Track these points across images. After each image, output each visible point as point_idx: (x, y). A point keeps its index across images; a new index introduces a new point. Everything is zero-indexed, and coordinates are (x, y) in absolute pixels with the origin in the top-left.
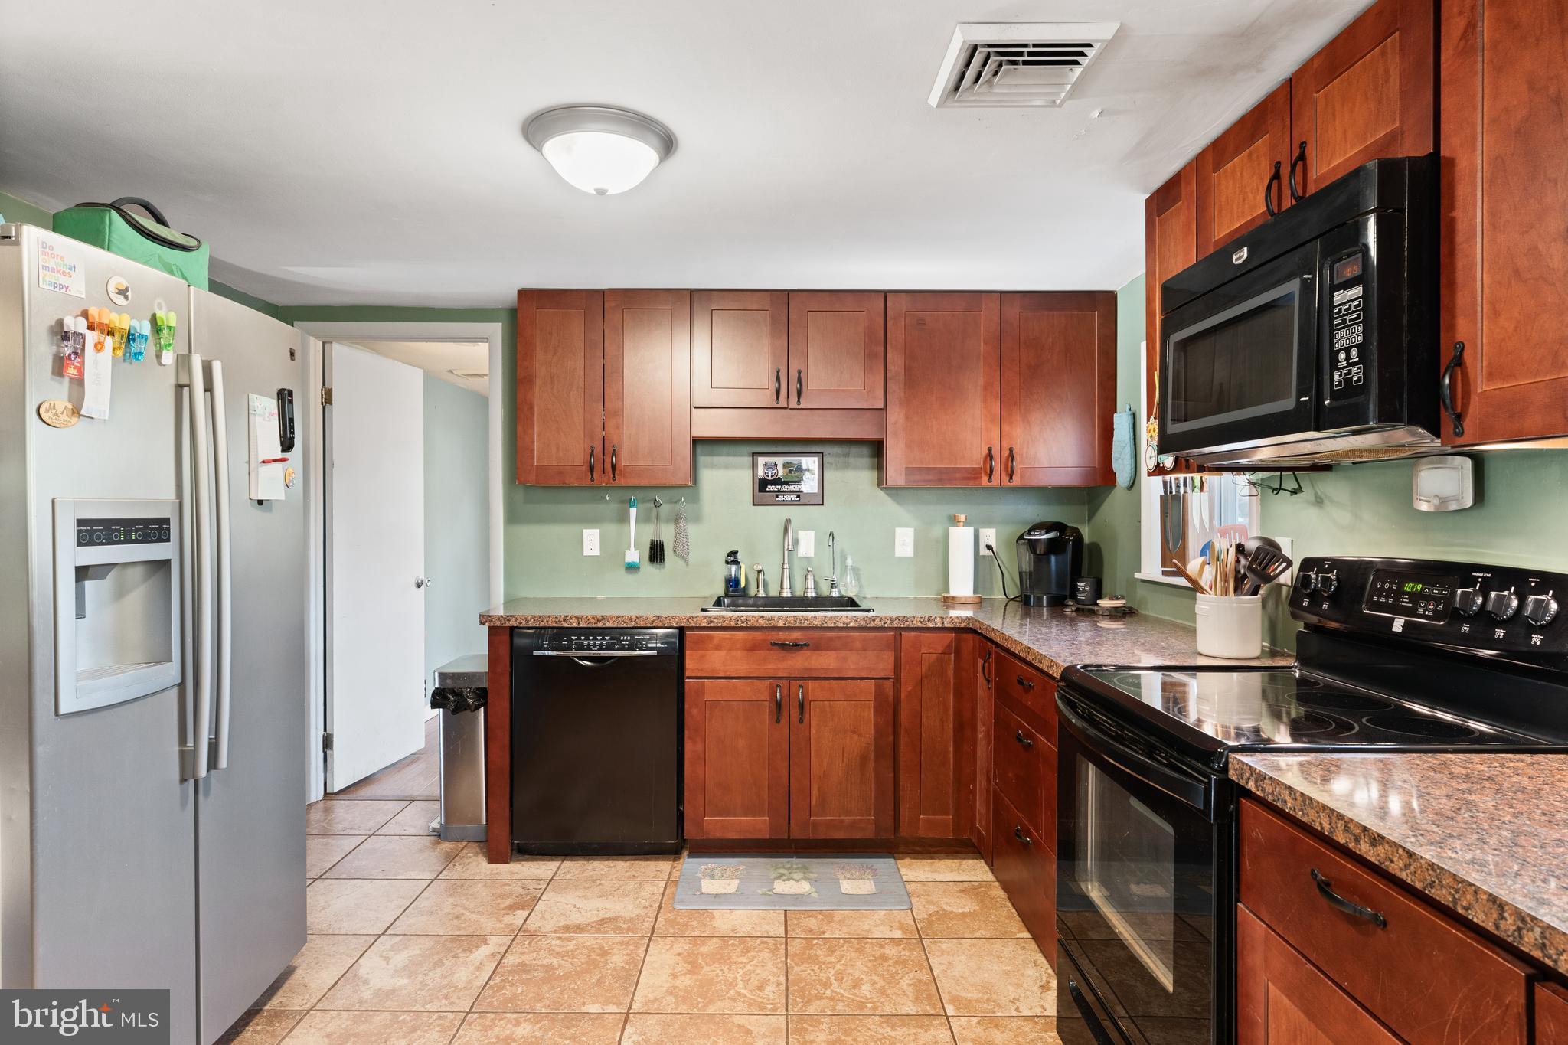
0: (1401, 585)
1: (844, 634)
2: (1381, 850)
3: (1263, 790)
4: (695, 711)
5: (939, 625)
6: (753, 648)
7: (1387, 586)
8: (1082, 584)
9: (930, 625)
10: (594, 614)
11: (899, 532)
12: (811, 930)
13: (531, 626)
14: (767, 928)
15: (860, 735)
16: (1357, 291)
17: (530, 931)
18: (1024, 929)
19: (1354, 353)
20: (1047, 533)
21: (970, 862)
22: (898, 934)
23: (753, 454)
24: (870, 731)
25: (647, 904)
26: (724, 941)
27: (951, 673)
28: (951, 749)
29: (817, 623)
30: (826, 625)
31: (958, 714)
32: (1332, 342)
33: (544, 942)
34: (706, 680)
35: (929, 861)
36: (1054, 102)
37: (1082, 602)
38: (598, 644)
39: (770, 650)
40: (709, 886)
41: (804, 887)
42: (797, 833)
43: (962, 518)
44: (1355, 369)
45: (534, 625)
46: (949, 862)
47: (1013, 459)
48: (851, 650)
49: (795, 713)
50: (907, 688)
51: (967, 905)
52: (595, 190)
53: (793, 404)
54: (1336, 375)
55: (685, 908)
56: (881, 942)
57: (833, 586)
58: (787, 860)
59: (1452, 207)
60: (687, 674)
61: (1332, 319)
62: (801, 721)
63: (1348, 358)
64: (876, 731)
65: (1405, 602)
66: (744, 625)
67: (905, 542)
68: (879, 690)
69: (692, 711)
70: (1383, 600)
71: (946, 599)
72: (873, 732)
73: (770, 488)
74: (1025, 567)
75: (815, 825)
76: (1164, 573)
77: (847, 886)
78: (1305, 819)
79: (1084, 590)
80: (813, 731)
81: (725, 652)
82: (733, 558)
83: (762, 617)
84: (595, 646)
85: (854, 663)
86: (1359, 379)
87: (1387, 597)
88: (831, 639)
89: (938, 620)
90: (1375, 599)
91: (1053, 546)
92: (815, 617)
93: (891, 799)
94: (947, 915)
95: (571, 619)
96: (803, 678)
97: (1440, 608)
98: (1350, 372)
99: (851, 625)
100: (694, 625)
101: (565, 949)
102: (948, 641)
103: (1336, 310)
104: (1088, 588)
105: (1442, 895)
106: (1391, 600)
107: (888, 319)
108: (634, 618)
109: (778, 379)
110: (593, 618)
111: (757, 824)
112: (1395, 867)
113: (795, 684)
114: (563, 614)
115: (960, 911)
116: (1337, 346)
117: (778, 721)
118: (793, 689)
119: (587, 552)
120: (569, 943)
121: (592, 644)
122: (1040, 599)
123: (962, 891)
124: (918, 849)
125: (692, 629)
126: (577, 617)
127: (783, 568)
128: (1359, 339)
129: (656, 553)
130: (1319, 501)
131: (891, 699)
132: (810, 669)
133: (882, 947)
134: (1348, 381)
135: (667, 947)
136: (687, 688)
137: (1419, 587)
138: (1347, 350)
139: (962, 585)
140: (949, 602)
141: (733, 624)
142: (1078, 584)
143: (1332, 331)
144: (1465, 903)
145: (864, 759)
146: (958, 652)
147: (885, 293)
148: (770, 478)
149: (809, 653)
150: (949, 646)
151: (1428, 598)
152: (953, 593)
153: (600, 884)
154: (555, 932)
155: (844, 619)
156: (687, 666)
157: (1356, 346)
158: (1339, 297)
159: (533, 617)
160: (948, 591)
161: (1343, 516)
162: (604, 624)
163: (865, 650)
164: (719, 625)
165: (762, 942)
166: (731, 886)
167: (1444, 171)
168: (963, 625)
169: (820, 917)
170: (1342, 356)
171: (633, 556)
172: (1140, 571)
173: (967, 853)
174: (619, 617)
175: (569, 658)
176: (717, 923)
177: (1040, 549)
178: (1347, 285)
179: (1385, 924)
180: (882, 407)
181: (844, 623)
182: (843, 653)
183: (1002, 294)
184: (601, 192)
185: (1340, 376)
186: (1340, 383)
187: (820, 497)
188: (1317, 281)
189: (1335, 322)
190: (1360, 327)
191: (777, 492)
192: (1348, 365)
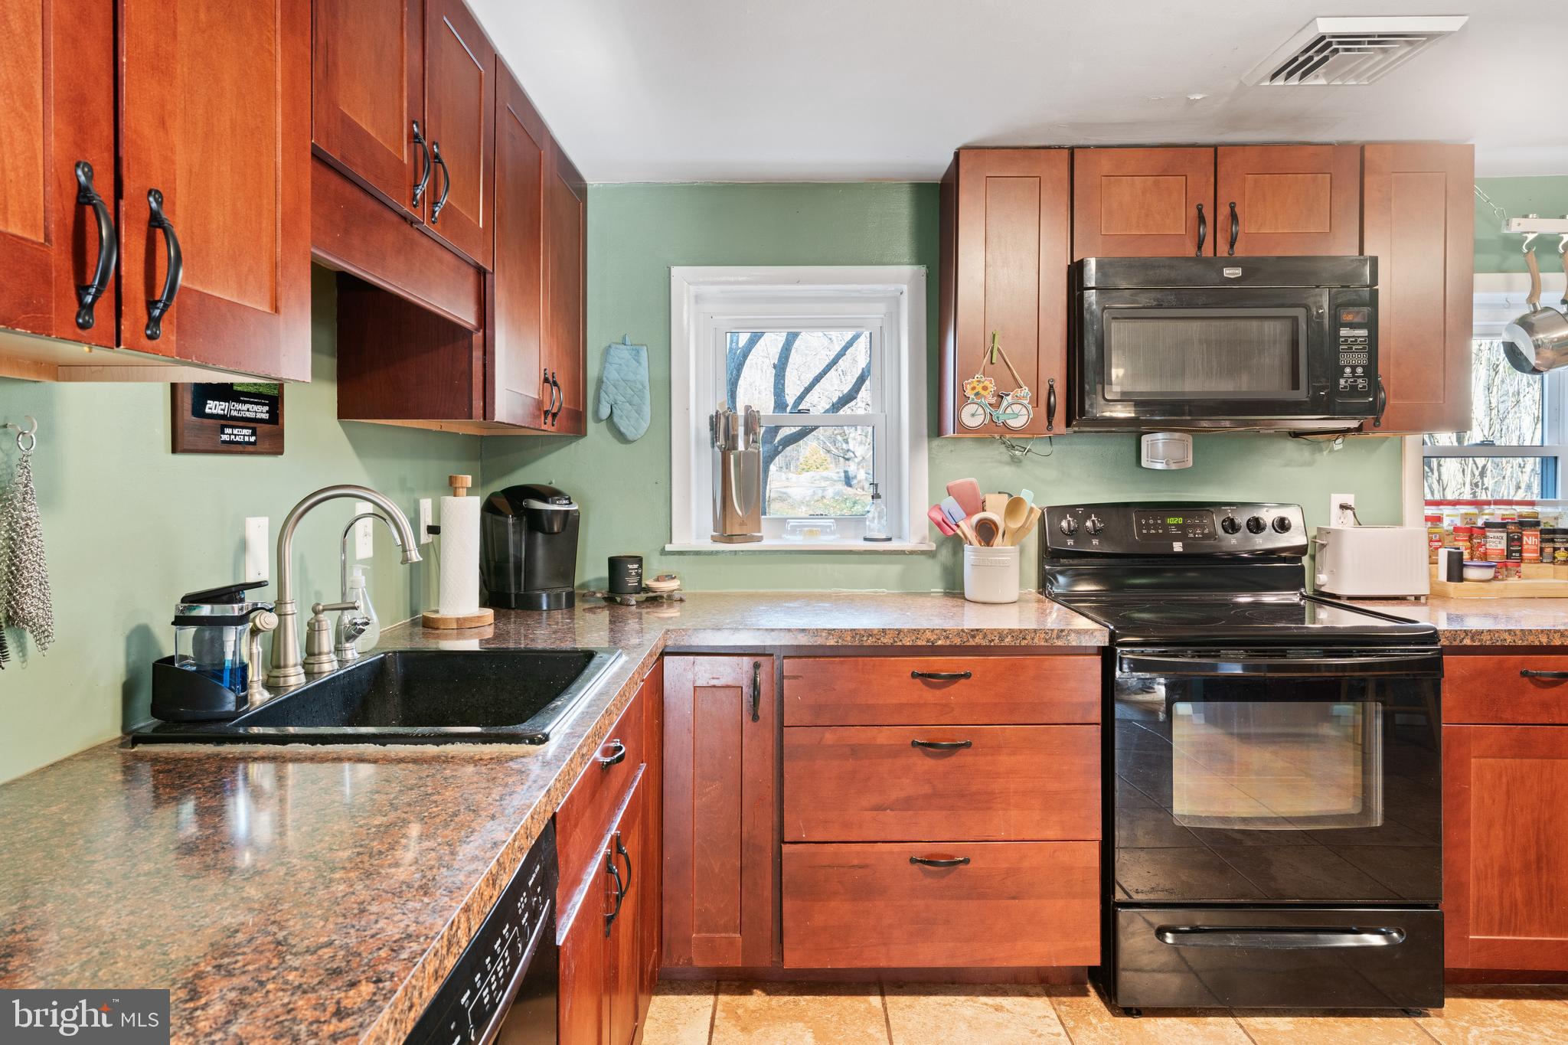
0: (1163, 520)
7: (1151, 521)
16: (1363, 332)
19: (1359, 370)
32: (1338, 359)
44: (1360, 380)
54: (1342, 381)
61: (1338, 345)
63: (1353, 371)
65: (1174, 530)
73: (211, 408)
76: (715, 540)
86: (1364, 387)
98: (1355, 381)
103: (1341, 340)
106: (1160, 531)
116: (1342, 363)
128: (1365, 362)
134: (1354, 387)
137: (1180, 520)
138: (1354, 368)
143: (1338, 352)
157: (1362, 366)
158: (1345, 332)
170: (1348, 370)
178: (1352, 326)
185: (1346, 382)
186: (1345, 387)
187: (280, 435)
188: (1327, 315)
189: (1341, 347)
190: (1366, 355)
191: (223, 417)
192: (1354, 376)
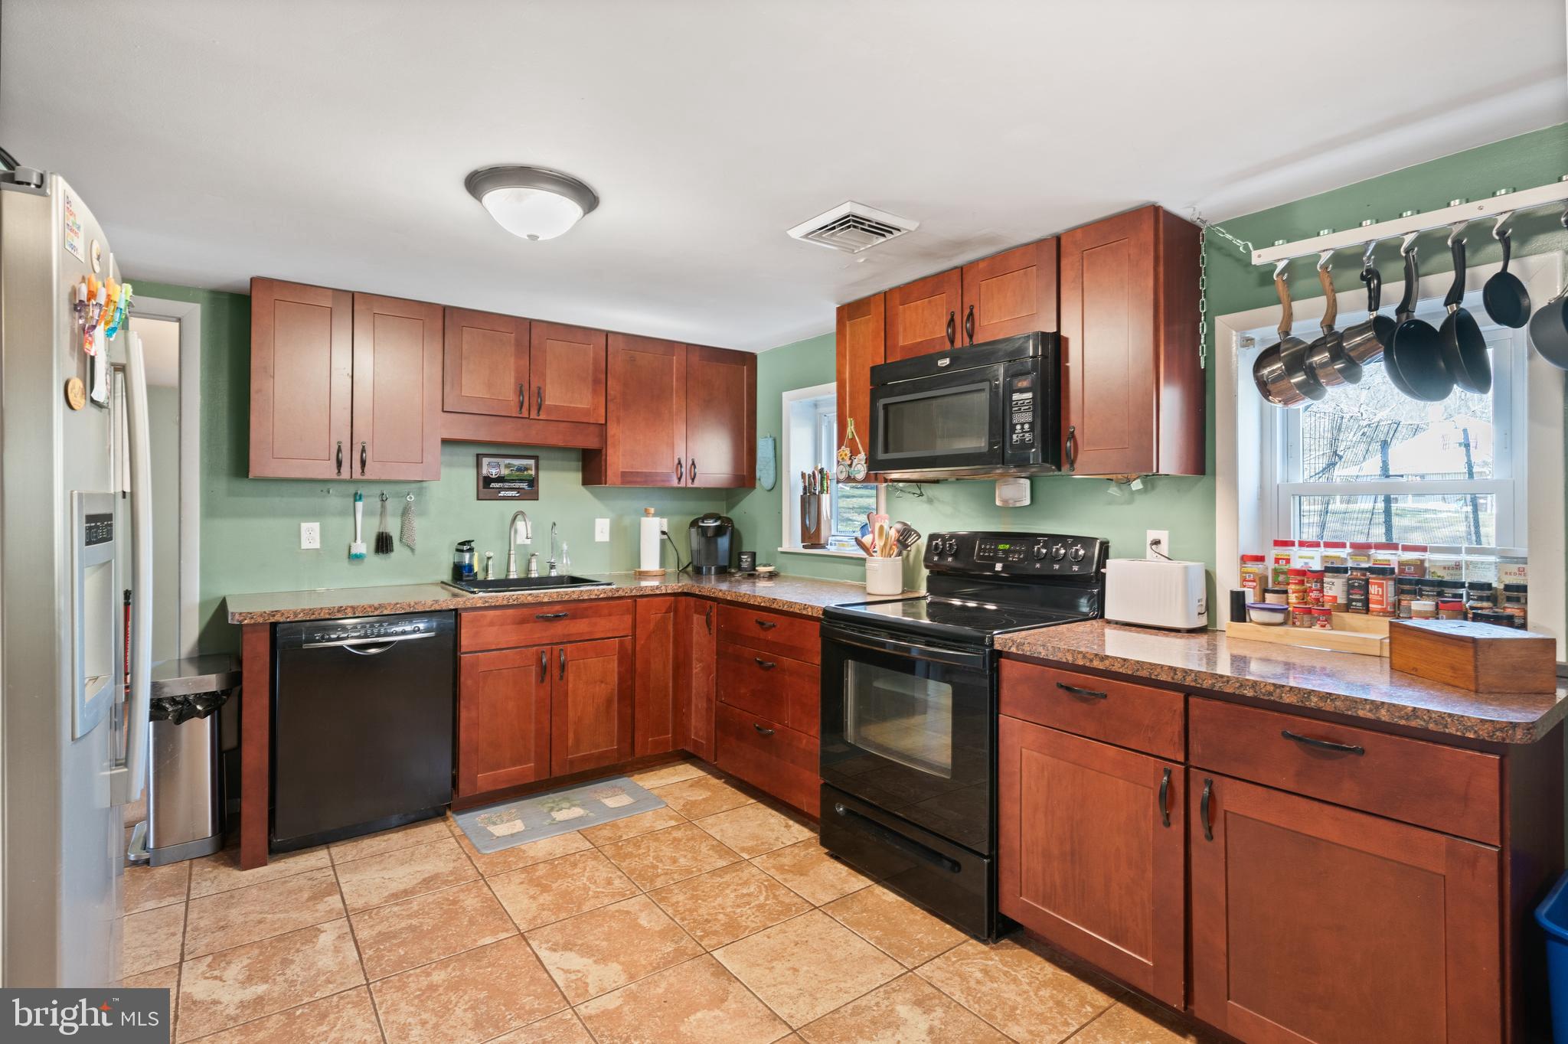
0: (996, 546)
1: (595, 604)
2: (1107, 662)
3: (1023, 650)
4: (469, 682)
5: (664, 592)
6: (523, 621)
7: (988, 547)
8: (746, 557)
9: (658, 592)
10: (371, 603)
11: (598, 521)
12: (610, 838)
13: (300, 619)
14: (576, 845)
15: (606, 684)
16: (1029, 395)
17: (359, 909)
18: (748, 798)
19: (1026, 426)
20: (716, 521)
21: (681, 767)
22: (673, 823)
23: (478, 455)
24: (615, 679)
25: (454, 857)
26: (551, 864)
27: (671, 628)
28: (671, 685)
29: (575, 596)
30: (581, 598)
31: (676, 657)
32: (1011, 419)
33: (386, 912)
34: (480, 654)
35: (652, 773)
36: (853, 250)
37: (745, 570)
38: (376, 631)
39: (535, 622)
40: (500, 830)
41: (577, 812)
42: (557, 772)
43: (652, 510)
44: (1027, 435)
45: (304, 618)
46: (671, 770)
47: (695, 467)
48: (600, 617)
49: (556, 672)
50: (640, 643)
51: (705, 794)
52: (529, 236)
53: (534, 415)
54: (1015, 436)
55: (493, 851)
56: (668, 831)
57: (552, 567)
58: (546, 797)
59: (1067, 361)
60: (463, 650)
61: (1011, 407)
62: (561, 678)
63: (1022, 428)
64: (620, 678)
65: (1000, 554)
66: (515, 603)
67: (602, 529)
68: (621, 644)
69: (466, 681)
70: (987, 554)
71: (641, 573)
72: (616, 679)
73: (493, 485)
74: (695, 545)
75: (572, 762)
76: (804, 547)
77: (612, 802)
78: (1055, 659)
79: (746, 561)
80: (570, 685)
81: (497, 627)
82: (466, 546)
83: (530, 594)
84: (372, 634)
85: (604, 626)
86: (1030, 440)
87: (989, 552)
88: (586, 609)
89: (663, 588)
90: (981, 554)
91: (719, 531)
92: (573, 592)
93: (628, 728)
94: (694, 803)
95: (346, 609)
96: (562, 643)
97: (1022, 556)
98: (1024, 436)
99: (601, 596)
100: (470, 606)
101: (411, 911)
102: (668, 604)
103: (1015, 403)
104: (749, 560)
105: (1144, 673)
106: (991, 554)
107: (609, 353)
108: (412, 604)
109: (521, 393)
110: (370, 607)
111: (526, 770)
112: (1117, 668)
113: (557, 648)
114: (337, 605)
115: (701, 798)
116: (1015, 422)
117: (542, 681)
118: (556, 653)
119: (305, 545)
120: (412, 905)
121: (369, 632)
122: (710, 569)
123: (691, 786)
124: (640, 766)
125: (466, 609)
126: (353, 608)
127: (509, 555)
128: (1030, 420)
129: (383, 544)
130: (930, 501)
131: (630, 652)
132: (568, 635)
133: (670, 833)
134: (1023, 440)
135: (507, 881)
136: (463, 663)
137: (1008, 546)
138: (1022, 424)
139: (650, 561)
140: (643, 575)
141: (505, 603)
142: (743, 557)
143: (1011, 413)
144: (1156, 673)
145: (609, 702)
146: (676, 612)
147: (607, 334)
148: (494, 476)
149: (567, 622)
150: (670, 607)
151: (1014, 552)
152: (644, 567)
153: (391, 856)
154: (386, 902)
155: (596, 592)
156: (462, 643)
157: (1028, 423)
158: (1016, 397)
159: (303, 610)
160: (639, 567)
161: (948, 510)
162: (382, 612)
163: (610, 615)
164: (493, 604)
165: (581, 856)
166: (518, 826)
167: (1063, 343)
168: (680, 591)
169: (608, 827)
170: (1018, 427)
171: (362, 547)
172: (781, 547)
173: (675, 761)
174: (397, 604)
175: (341, 647)
176: (531, 853)
177: (710, 533)
178: (1022, 391)
179: (1106, 696)
180: (604, 422)
181: (596, 595)
182: (594, 620)
183: (688, 345)
184: (533, 237)
185: (1017, 437)
186: (1017, 441)
187: (537, 493)
188: (1001, 386)
189: (1014, 409)
190: (1031, 414)
191: (500, 488)
192: (1023, 432)
